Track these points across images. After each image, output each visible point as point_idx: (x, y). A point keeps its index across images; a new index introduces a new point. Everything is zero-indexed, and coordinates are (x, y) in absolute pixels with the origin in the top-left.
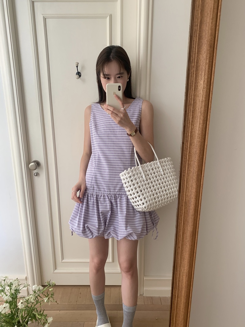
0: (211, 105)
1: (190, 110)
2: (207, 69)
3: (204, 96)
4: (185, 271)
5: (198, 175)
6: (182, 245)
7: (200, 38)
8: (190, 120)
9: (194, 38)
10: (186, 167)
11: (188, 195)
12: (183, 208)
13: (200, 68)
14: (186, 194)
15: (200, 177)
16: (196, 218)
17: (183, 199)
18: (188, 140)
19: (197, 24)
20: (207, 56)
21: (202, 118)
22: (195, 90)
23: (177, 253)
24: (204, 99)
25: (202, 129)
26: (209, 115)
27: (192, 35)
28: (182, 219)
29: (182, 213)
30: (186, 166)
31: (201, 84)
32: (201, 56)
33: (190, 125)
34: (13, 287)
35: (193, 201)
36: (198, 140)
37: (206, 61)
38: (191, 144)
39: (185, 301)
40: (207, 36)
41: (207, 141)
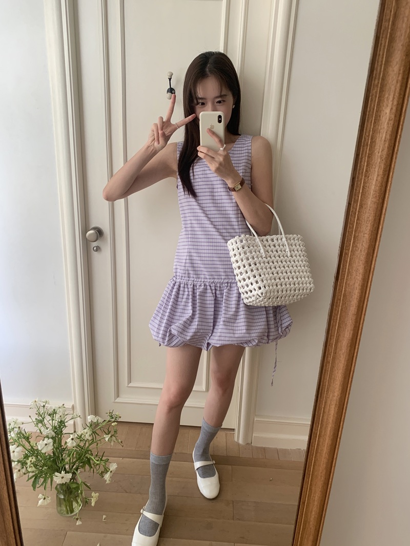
0: (398, 146)
1: (364, 154)
2: (398, 90)
3: (389, 132)
4: (335, 398)
5: (368, 254)
6: (334, 359)
7: (392, 40)
8: (363, 169)
9: (382, 40)
10: (350, 241)
11: (349, 284)
12: (340, 302)
13: (388, 87)
14: (346, 282)
15: (371, 258)
16: (359, 319)
17: (342, 290)
18: (358, 199)
19: (388, 17)
20: (400, 70)
21: (383, 166)
22: (375, 122)
23: (325, 370)
24: (388, 137)
25: (381, 184)
26: (393, 162)
27: (378, 35)
28: (337, 319)
29: (338, 311)
30: (351, 239)
31: (386, 113)
32: (390, 69)
33: (363, 177)
34: (57, 417)
35: (356, 294)
36: (373, 200)
37: (398, 77)
38: (361, 206)
39: (330, 443)
40: (403, 37)
41: (387, 202)
